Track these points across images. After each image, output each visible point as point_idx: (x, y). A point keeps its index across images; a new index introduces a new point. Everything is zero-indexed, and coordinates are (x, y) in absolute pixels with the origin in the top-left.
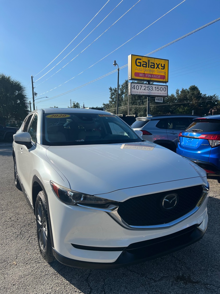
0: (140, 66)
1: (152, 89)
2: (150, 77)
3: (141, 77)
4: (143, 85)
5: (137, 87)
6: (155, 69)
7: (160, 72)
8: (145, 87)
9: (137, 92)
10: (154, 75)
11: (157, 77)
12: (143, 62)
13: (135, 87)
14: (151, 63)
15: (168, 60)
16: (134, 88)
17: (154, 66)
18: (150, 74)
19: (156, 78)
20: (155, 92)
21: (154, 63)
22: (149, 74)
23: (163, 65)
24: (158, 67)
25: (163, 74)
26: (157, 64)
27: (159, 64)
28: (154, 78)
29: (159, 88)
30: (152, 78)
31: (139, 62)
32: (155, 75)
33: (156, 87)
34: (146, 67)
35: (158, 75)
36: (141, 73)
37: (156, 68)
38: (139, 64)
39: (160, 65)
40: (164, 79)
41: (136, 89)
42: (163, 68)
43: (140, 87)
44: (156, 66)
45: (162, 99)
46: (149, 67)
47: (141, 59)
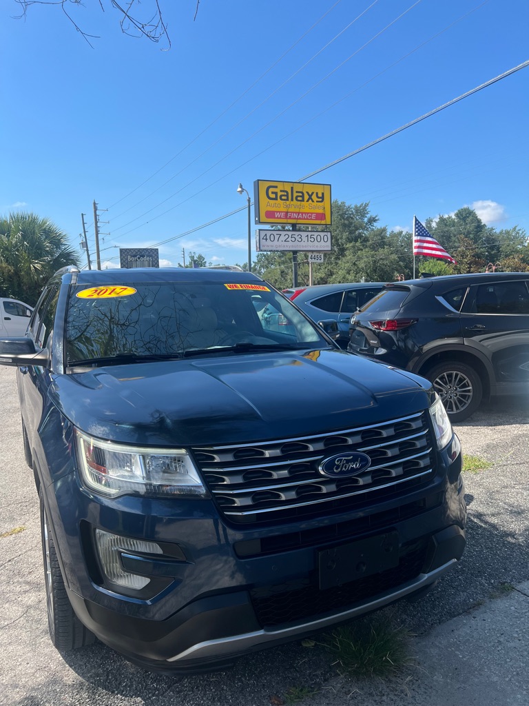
0: (276, 199)
1: (300, 240)
2: (295, 218)
3: (278, 218)
4: (283, 233)
5: (272, 237)
6: (304, 203)
7: (315, 207)
8: (287, 236)
9: (272, 246)
10: (302, 213)
11: (310, 216)
12: (281, 191)
13: (268, 237)
14: (297, 192)
15: (330, 185)
16: (266, 239)
17: (303, 196)
18: (296, 213)
19: (307, 219)
20: (306, 243)
21: (302, 193)
22: (294, 213)
23: (320, 195)
24: (310, 198)
25: (321, 211)
26: (307, 193)
27: (313, 193)
28: (305, 219)
29: (315, 237)
30: (300, 219)
31: (273, 193)
32: (305, 213)
33: (308, 235)
34: (287, 200)
35: (312, 213)
36: (277, 212)
37: (308, 201)
38: (273, 196)
39: (315, 194)
40: (321, 220)
41: (268, 240)
42: (321, 200)
43: (277, 237)
44: (306, 197)
45: (322, 257)
46: (292, 200)
47: (276, 187)
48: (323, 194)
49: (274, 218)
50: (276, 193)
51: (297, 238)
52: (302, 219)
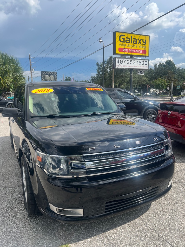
0: (124, 42)
1: (134, 63)
2: (132, 52)
4: (126, 60)
5: (121, 61)
6: (137, 45)
7: (142, 47)
8: (128, 61)
9: (121, 66)
10: (136, 50)
11: (139, 51)
12: (126, 38)
13: (119, 62)
14: (134, 39)
15: (149, 36)
17: (136, 41)
19: (138, 53)
20: (137, 65)
21: (136, 39)
22: (132, 49)
23: (144, 41)
24: (140, 42)
25: (144, 49)
26: (139, 39)
27: (141, 40)
28: (137, 53)
29: (141, 62)
30: (135, 52)
31: (122, 39)
32: (137, 50)
33: (138, 61)
34: (129, 42)
35: (140, 50)
36: (124, 49)
37: (138, 44)
38: (123, 40)
39: (142, 40)
40: (145, 54)
42: (144, 43)
43: (124, 61)
44: (138, 41)
45: (144, 72)
46: (131, 43)
47: (124, 36)
48: (146, 40)
49: (123, 51)
50: (124, 39)
51: (133, 62)
52: (136, 53)
